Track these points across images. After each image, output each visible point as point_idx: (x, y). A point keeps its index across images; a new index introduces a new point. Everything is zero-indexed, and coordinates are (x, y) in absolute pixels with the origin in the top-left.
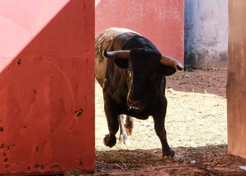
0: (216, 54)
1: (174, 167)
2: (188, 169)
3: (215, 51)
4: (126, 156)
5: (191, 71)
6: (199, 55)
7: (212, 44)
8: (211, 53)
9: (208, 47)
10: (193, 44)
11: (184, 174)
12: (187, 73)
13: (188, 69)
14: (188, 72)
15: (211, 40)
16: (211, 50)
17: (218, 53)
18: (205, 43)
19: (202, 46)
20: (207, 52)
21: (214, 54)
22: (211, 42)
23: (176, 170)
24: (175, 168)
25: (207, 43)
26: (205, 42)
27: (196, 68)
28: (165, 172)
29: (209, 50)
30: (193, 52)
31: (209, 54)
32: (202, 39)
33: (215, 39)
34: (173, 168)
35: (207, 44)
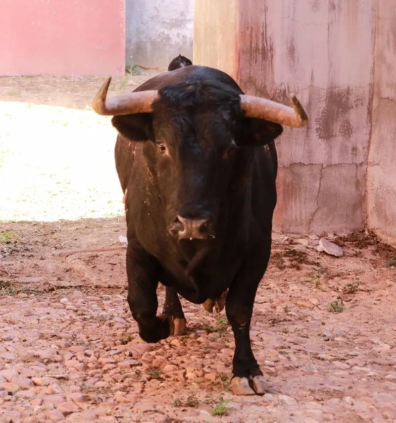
0: (185, 43)
1: (94, 251)
2: (119, 255)
3: (183, 36)
4: (7, 231)
5: (139, 74)
6: (153, 43)
7: (178, 23)
8: (175, 40)
9: (171, 29)
10: (143, 23)
11: (112, 264)
12: (132, 77)
13: (133, 69)
14: (133, 75)
15: (174, 17)
16: (176, 34)
17: (188, 40)
18: (164, 23)
19: (158, 27)
20: (168, 38)
21: (181, 43)
22: (176, 19)
23: (97, 256)
24: (94, 254)
25: (168, 21)
26: (164, 20)
27: (149, 69)
28: (78, 260)
29: (171, 35)
30: (143, 38)
31: (173, 42)
32: (159, 14)
33: (182, 14)
34: (92, 254)
35: (168, 24)
